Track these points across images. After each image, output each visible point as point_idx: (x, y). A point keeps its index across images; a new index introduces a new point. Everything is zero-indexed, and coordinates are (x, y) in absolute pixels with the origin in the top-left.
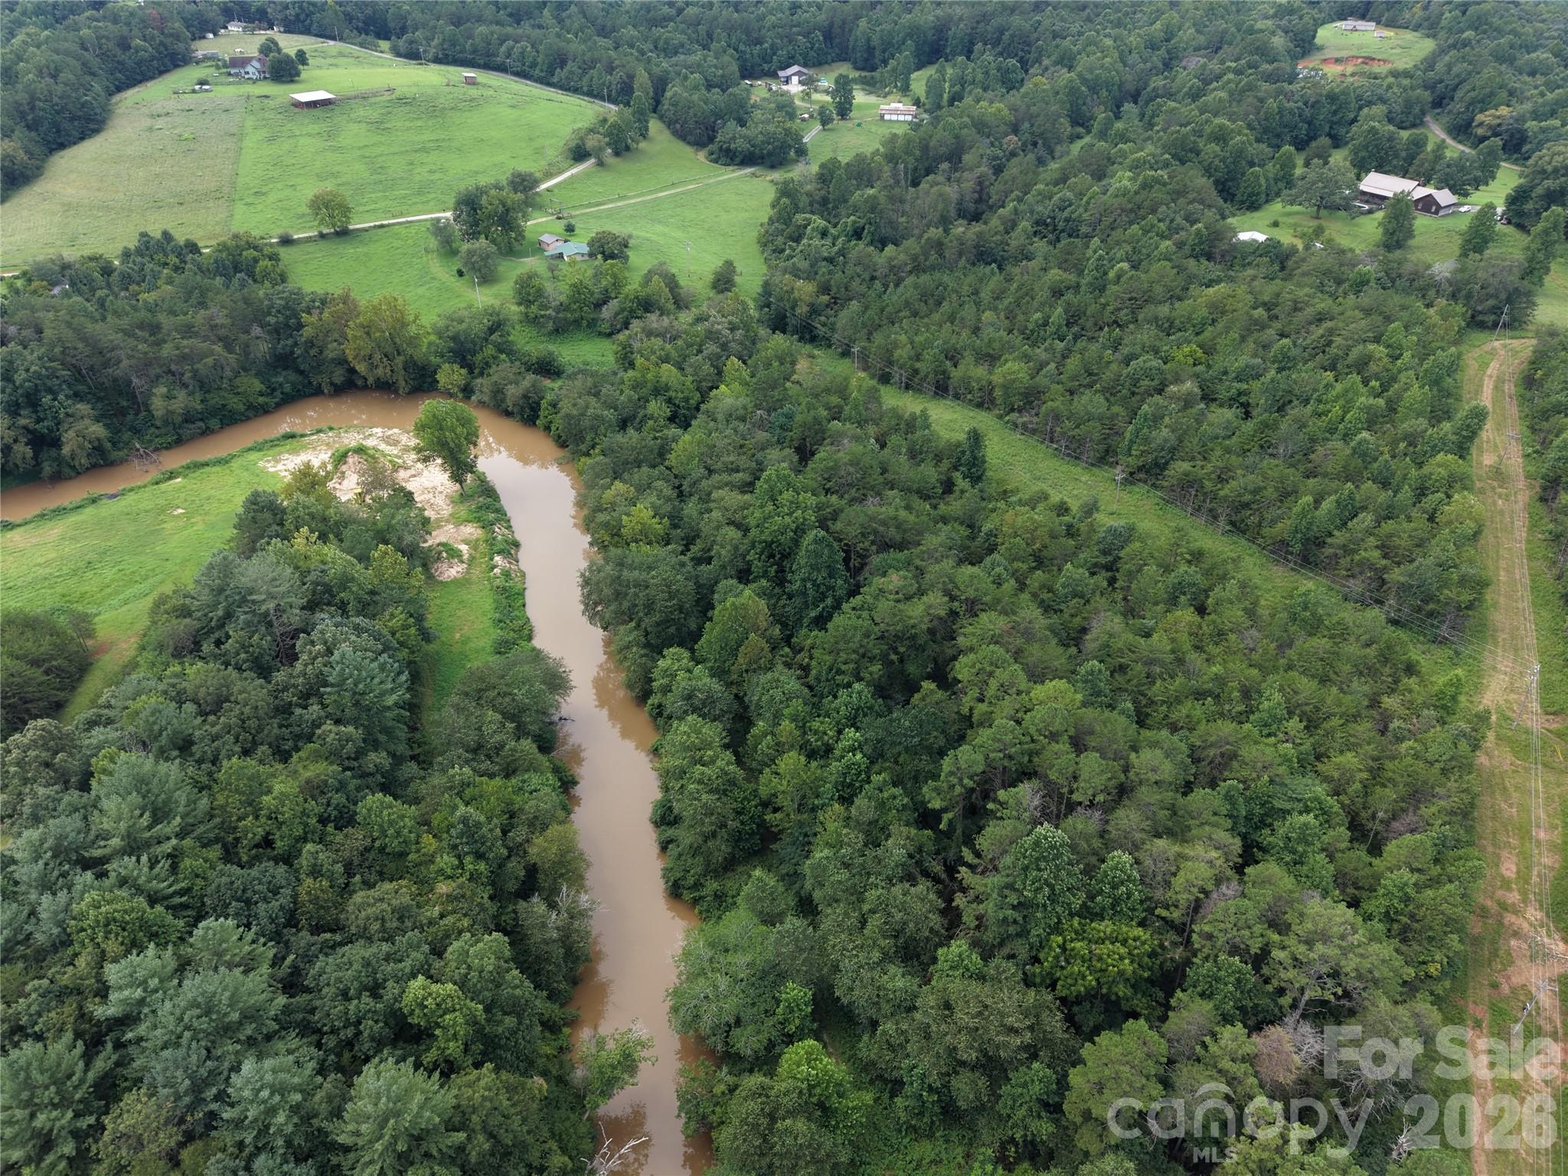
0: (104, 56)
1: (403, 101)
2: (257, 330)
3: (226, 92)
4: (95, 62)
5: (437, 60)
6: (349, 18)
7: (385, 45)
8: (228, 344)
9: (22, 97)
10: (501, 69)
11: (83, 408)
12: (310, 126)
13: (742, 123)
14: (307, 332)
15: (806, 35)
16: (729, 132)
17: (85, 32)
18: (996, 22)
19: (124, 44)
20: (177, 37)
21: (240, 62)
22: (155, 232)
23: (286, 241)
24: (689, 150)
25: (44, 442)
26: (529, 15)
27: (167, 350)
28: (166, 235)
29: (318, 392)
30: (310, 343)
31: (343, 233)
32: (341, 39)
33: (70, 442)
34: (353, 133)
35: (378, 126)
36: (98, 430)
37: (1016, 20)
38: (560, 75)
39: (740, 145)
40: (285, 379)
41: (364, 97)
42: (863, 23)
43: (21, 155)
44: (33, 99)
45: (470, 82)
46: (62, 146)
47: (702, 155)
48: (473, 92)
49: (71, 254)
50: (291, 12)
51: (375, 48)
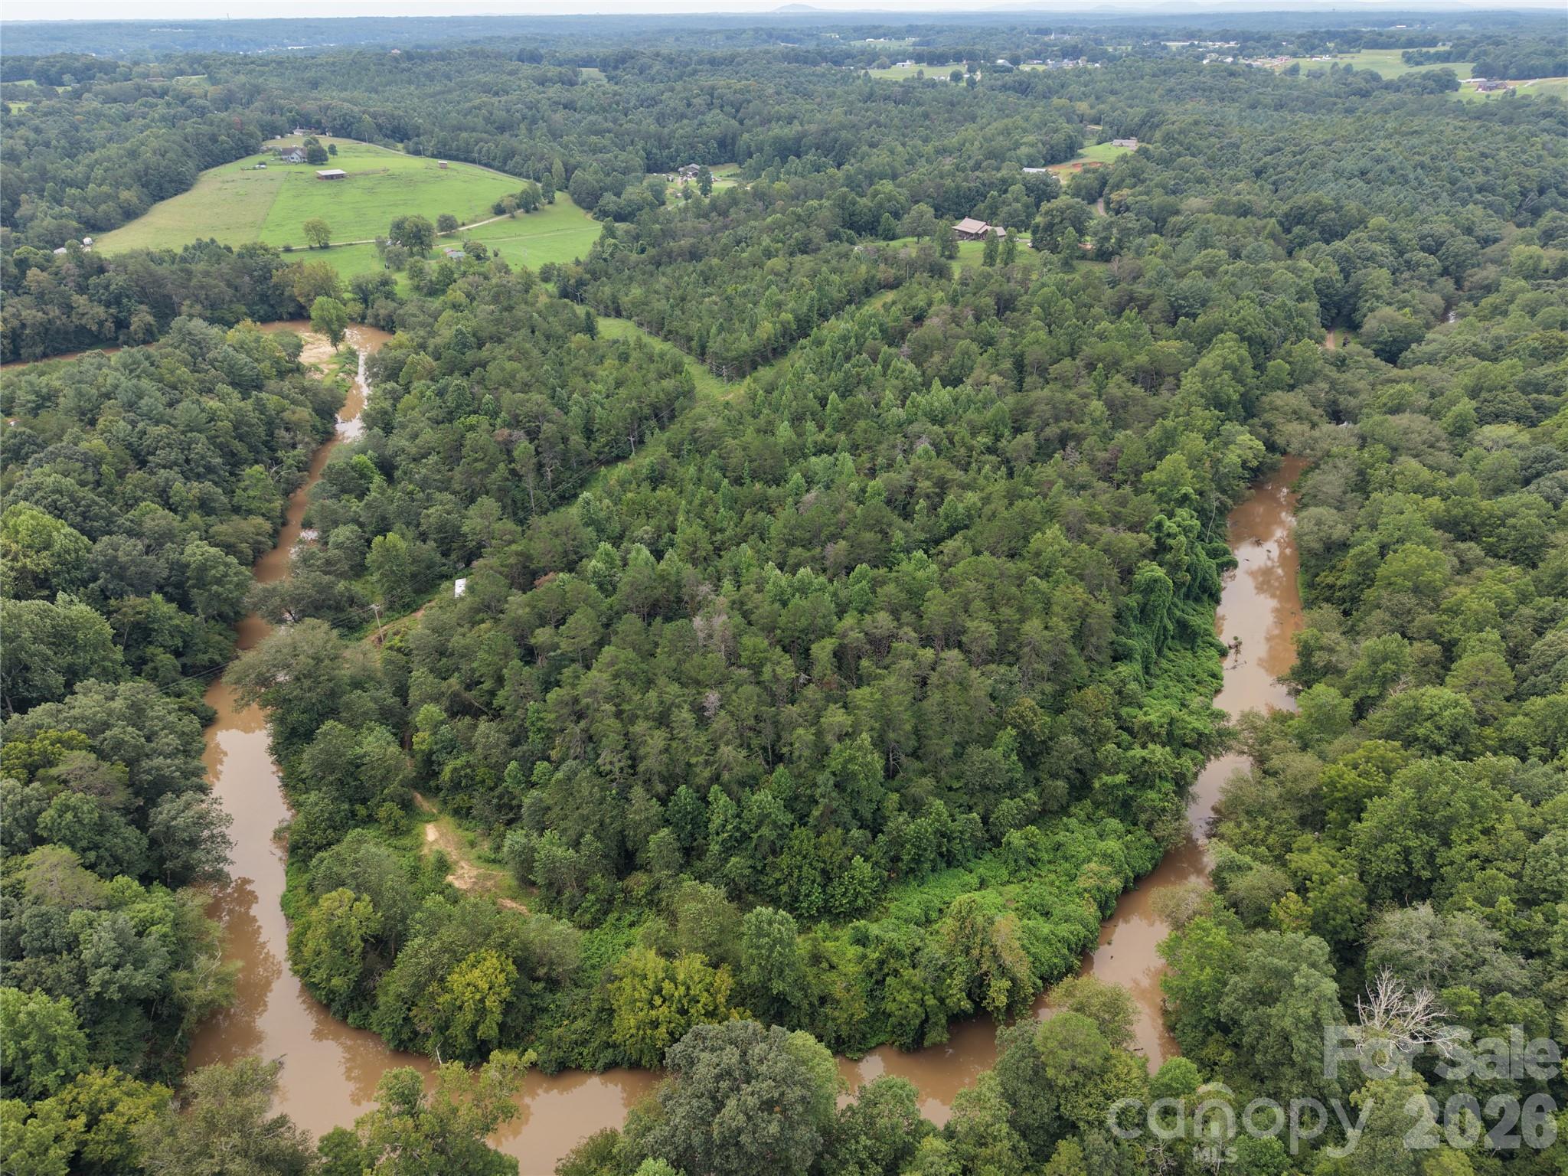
0: (199, 146)
1: (392, 177)
2: (247, 279)
3: (276, 170)
4: (192, 149)
5: (433, 156)
6: (380, 127)
7: (400, 146)
8: (229, 285)
9: (140, 167)
10: (473, 162)
11: (143, 307)
12: (326, 188)
13: (618, 195)
14: (275, 280)
15: (706, 143)
16: (609, 200)
17: (189, 130)
18: (832, 135)
19: (214, 139)
20: (251, 135)
21: (288, 152)
22: (206, 239)
23: (288, 250)
24: (582, 212)
25: (121, 324)
26: (511, 127)
27: (194, 282)
28: (213, 241)
29: (280, 319)
30: (276, 287)
31: (325, 247)
32: (371, 141)
33: (136, 323)
34: (351, 194)
35: (370, 191)
36: (150, 319)
37: (844, 134)
38: (511, 164)
39: (612, 207)
40: (262, 309)
41: (366, 174)
42: (746, 136)
43: (135, 200)
44: (147, 168)
45: (443, 167)
46: (162, 199)
47: (589, 216)
48: (443, 172)
49: (152, 249)
50: (338, 122)
51: (394, 148)
